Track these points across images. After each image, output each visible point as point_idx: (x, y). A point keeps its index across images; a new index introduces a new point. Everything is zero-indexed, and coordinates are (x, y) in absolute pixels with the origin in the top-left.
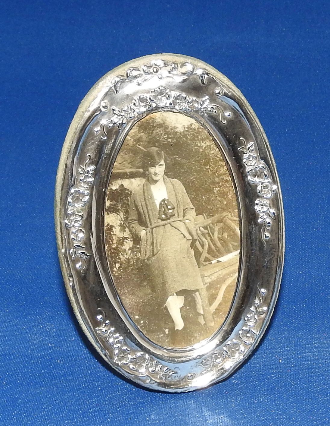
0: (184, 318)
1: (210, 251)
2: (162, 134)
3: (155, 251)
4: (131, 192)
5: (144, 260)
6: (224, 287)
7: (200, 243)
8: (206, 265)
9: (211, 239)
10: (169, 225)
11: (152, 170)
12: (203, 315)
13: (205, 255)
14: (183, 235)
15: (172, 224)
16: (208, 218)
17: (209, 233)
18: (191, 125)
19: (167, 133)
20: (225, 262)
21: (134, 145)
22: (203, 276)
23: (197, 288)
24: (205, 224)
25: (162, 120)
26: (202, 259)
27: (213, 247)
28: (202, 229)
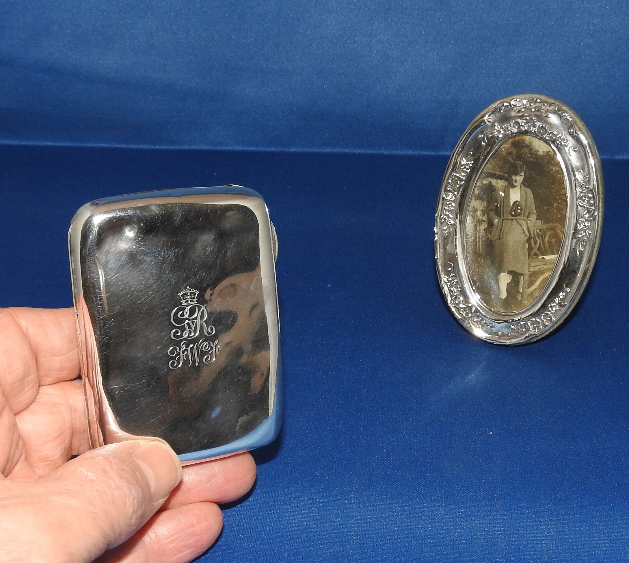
0: (508, 291)
1: (539, 249)
2: (527, 153)
3: (501, 237)
4: (496, 189)
5: (492, 240)
6: (541, 278)
7: (534, 240)
8: (534, 258)
9: (543, 241)
10: (516, 221)
11: (514, 177)
12: (522, 294)
13: (535, 250)
14: (524, 231)
15: (518, 221)
16: (544, 224)
17: (542, 235)
18: (549, 152)
19: (531, 153)
20: (548, 260)
21: (506, 156)
22: (529, 265)
23: (523, 272)
24: (541, 228)
25: (529, 143)
26: (532, 253)
27: (542, 246)
28: (538, 230)
